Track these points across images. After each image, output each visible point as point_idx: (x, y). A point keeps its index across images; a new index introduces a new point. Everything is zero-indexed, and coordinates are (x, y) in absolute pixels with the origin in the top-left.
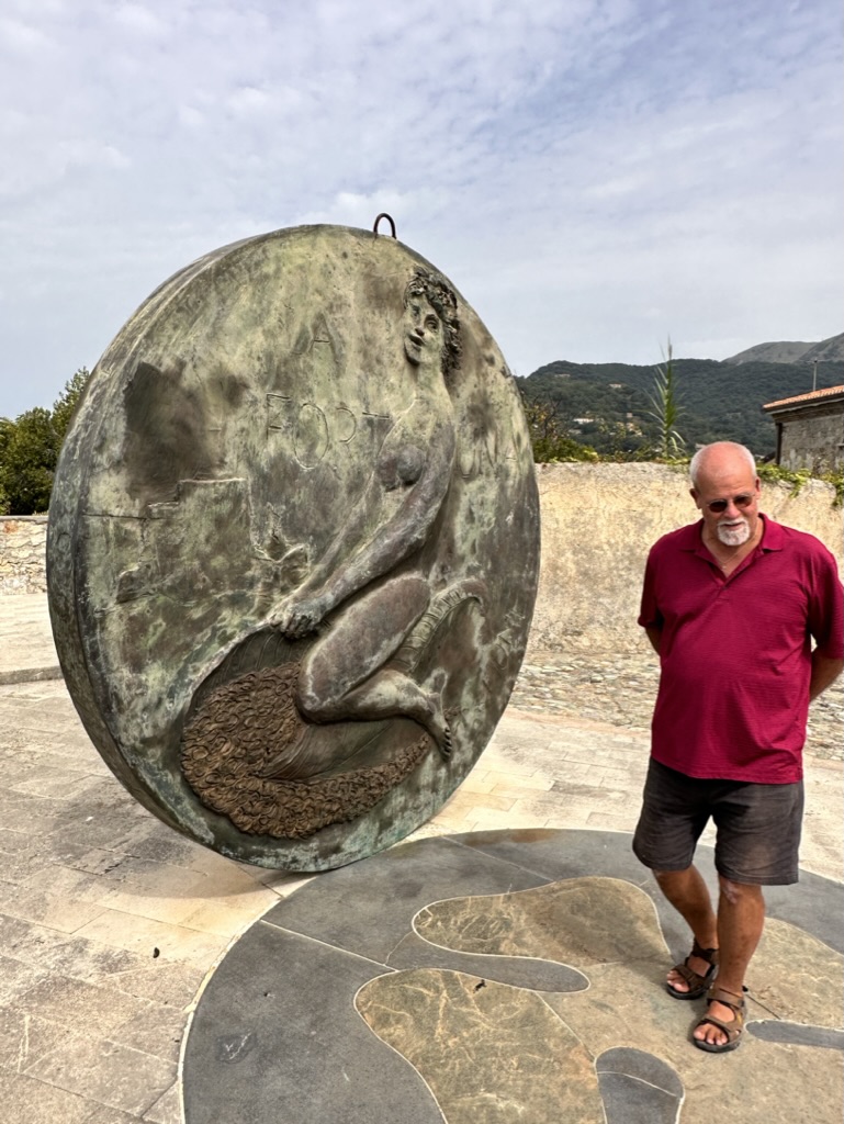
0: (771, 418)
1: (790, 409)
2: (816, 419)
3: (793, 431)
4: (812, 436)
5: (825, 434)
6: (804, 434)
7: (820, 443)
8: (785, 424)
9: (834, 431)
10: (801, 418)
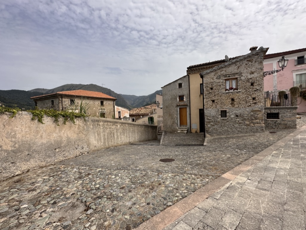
0: (33, 100)
1: (37, 98)
2: (45, 101)
3: (39, 103)
4: (44, 104)
5: (47, 104)
6: (42, 104)
7: (46, 106)
8: (37, 102)
9: (49, 103)
10: (41, 100)
